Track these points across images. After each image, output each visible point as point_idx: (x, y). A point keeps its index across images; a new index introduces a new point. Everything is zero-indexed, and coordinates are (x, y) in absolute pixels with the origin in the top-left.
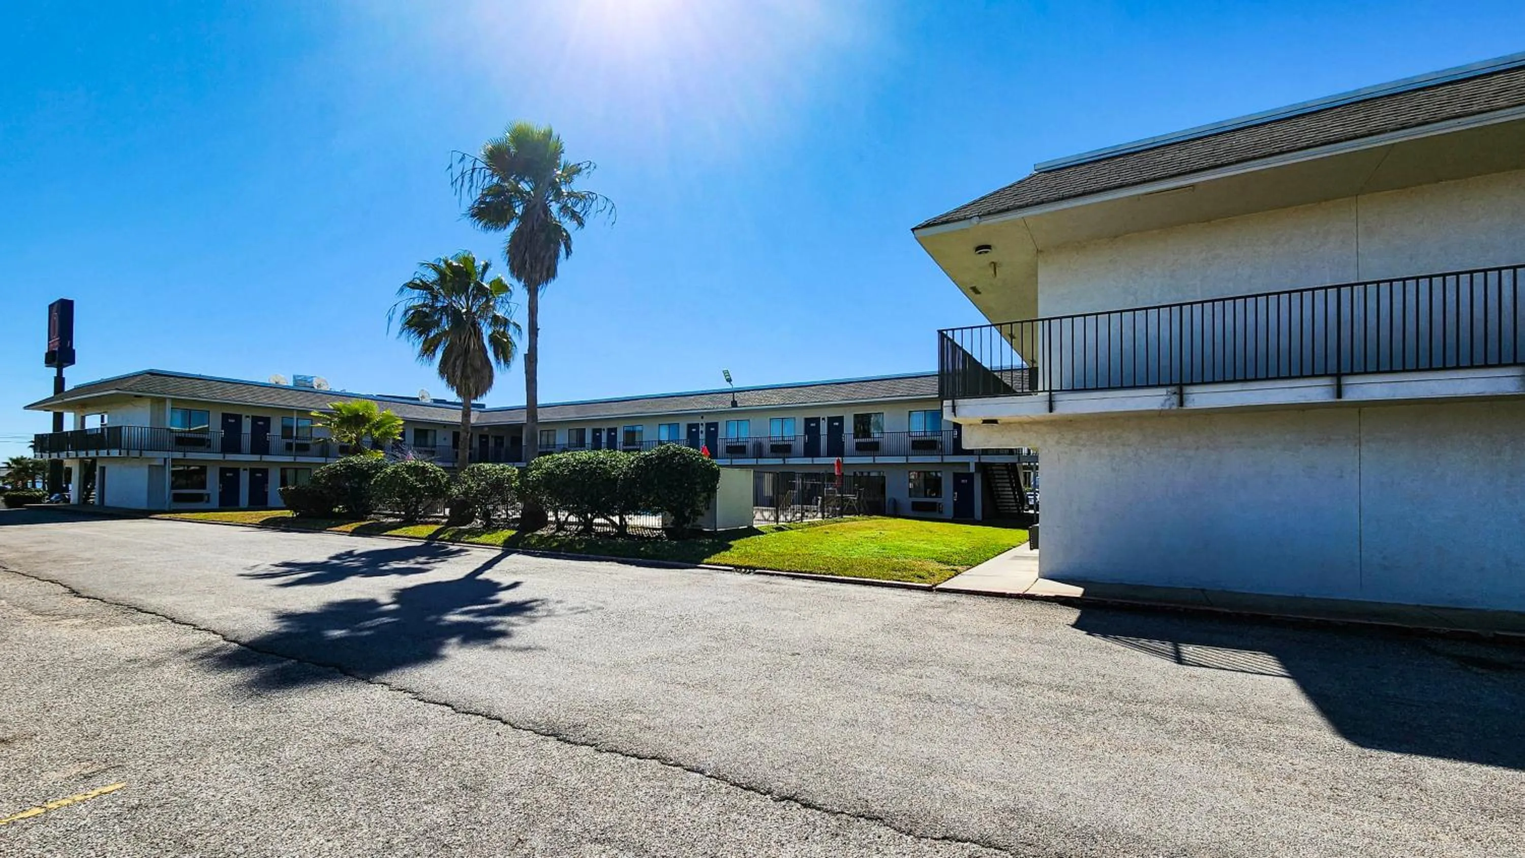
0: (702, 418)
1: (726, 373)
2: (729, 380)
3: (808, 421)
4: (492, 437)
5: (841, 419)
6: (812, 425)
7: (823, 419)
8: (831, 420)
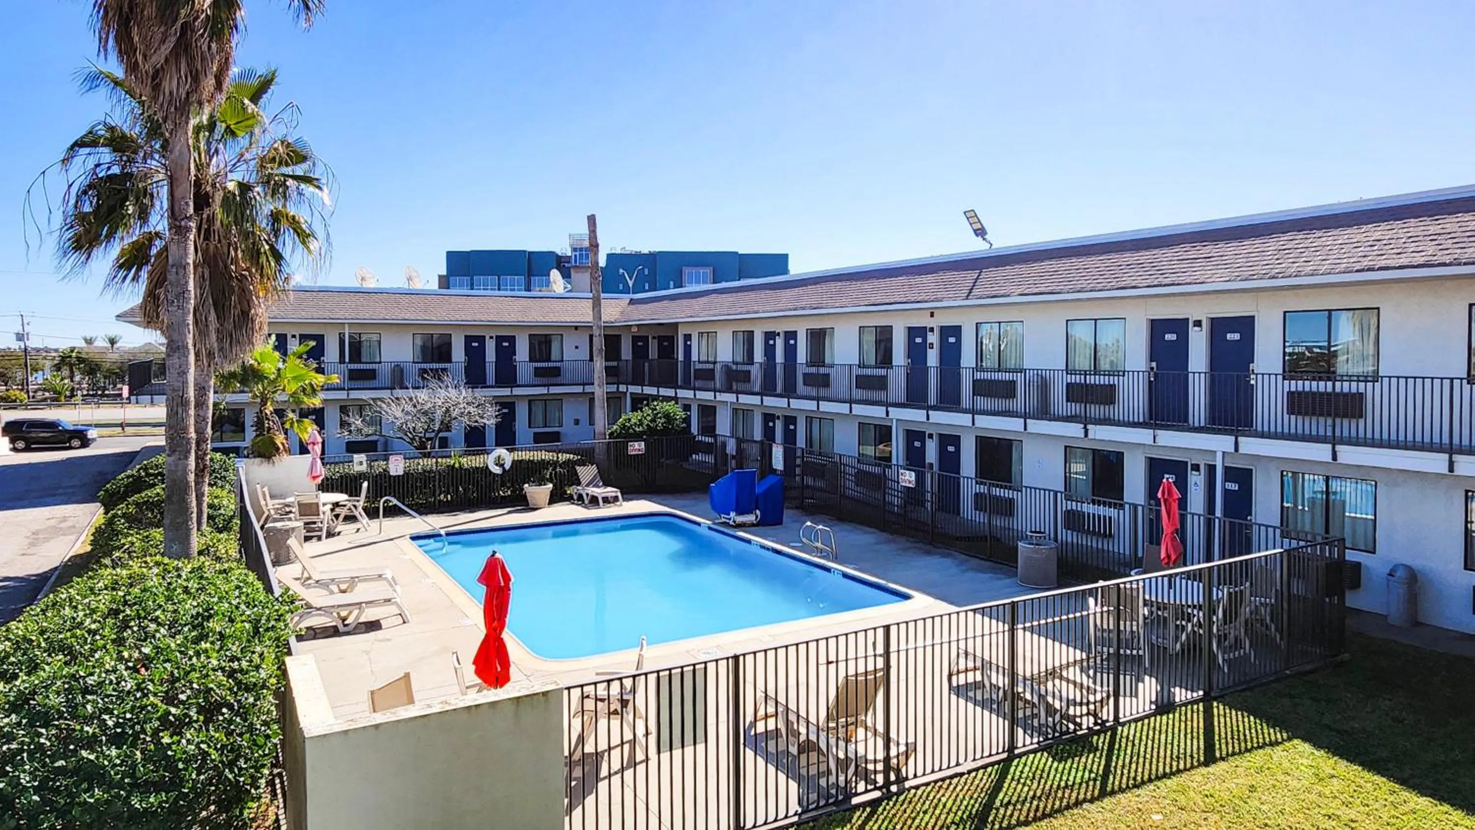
0: (932, 315)
1: (971, 216)
2: (981, 232)
3: (1157, 327)
4: (654, 338)
5: (1246, 325)
6: (1169, 337)
7: (1198, 323)
8: (1219, 326)
